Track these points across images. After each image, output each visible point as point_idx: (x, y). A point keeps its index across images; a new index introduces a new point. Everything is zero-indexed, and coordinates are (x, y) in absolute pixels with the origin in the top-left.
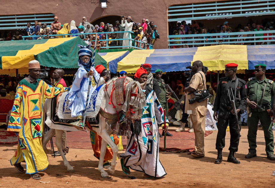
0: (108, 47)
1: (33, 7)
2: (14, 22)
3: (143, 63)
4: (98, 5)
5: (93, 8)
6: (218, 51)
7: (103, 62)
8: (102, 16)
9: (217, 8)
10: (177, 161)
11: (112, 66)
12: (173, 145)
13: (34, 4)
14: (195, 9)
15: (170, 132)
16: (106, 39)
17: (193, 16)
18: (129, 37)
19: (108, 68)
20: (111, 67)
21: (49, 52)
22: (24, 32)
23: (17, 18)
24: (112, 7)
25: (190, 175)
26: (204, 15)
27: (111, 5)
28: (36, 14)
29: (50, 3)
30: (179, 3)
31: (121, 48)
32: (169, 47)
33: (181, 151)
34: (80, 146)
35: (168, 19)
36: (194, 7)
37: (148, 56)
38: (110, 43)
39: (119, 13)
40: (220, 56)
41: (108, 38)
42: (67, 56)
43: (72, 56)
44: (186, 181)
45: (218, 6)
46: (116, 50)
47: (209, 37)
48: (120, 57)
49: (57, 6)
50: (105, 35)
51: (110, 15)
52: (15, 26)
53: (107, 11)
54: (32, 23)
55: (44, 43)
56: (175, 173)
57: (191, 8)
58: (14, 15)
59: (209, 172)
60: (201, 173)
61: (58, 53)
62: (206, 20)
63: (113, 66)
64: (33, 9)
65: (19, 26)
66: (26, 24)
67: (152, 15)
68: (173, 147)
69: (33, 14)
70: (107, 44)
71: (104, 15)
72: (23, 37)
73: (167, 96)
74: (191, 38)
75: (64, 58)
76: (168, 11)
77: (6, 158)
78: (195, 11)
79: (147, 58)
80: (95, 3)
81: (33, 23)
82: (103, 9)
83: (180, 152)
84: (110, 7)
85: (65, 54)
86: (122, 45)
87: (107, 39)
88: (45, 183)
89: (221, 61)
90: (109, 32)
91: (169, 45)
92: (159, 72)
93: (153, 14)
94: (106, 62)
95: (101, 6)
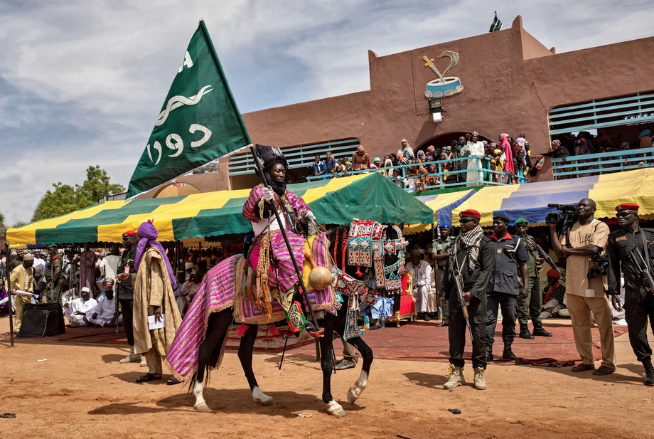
0: (442, 185)
1: (326, 130)
2: (299, 157)
3: (498, 208)
4: (427, 118)
5: (419, 124)
6: (637, 180)
7: (425, 211)
8: (435, 135)
9: (639, 104)
10: (547, 383)
11: (444, 217)
12: (548, 353)
13: (327, 127)
14: (599, 110)
15: (547, 329)
16: (438, 172)
17: (596, 121)
18: (478, 167)
19: (436, 220)
20: (442, 218)
21: (325, 200)
22: (310, 171)
23: (304, 150)
24: (451, 119)
25: (561, 409)
26: (622, 118)
27: (449, 116)
28: (331, 141)
29: (350, 122)
30: (569, 101)
31: (465, 186)
32: (556, 178)
33: (558, 364)
34: (382, 354)
35: (550, 131)
36: (597, 107)
37: (508, 196)
38: (445, 179)
39: (463, 127)
40: (639, 189)
41: (443, 171)
42: (358, 205)
43: (367, 204)
44: (550, 421)
45: (642, 100)
46: (457, 189)
47: (629, 156)
48: (458, 201)
49: (363, 126)
50: (437, 165)
51: (448, 131)
52: (300, 162)
53: (443, 126)
54: (321, 157)
55: (323, 186)
56: (536, 404)
57: (591, 108)
58: (299, 146)
59: (602, 405)
60: (585, 405)
61: (341, 201)
62: (624, 126)
63: (446, 216)
64: (326, 134)
65: (305, 162)
66: (314, 158)
67: (521, 127)
68: (546, 357)
69: (327, 142)
70: (441, 180)
71: (439, 132)
72: (307, 178)
73: (537, 264)
74: (595, 160)
75: (354, 207)
76: (549, 117)
77: (261, 373)
78: (598, 113)
79: (504, 199)
80: (422, 115)
81: (325, 156)
82: (437, 124)
83: (556, 366)
84: (448, 120)
85: (354, 202)
86: (465, 181)
87: (440, 173)
88: (303, 416)
89: (641, 197)
90: (441, 161)
91: (556, 174)
92: (522, 223)
93: (523, 124)
94: (432, 211)
95: (433, 118)
